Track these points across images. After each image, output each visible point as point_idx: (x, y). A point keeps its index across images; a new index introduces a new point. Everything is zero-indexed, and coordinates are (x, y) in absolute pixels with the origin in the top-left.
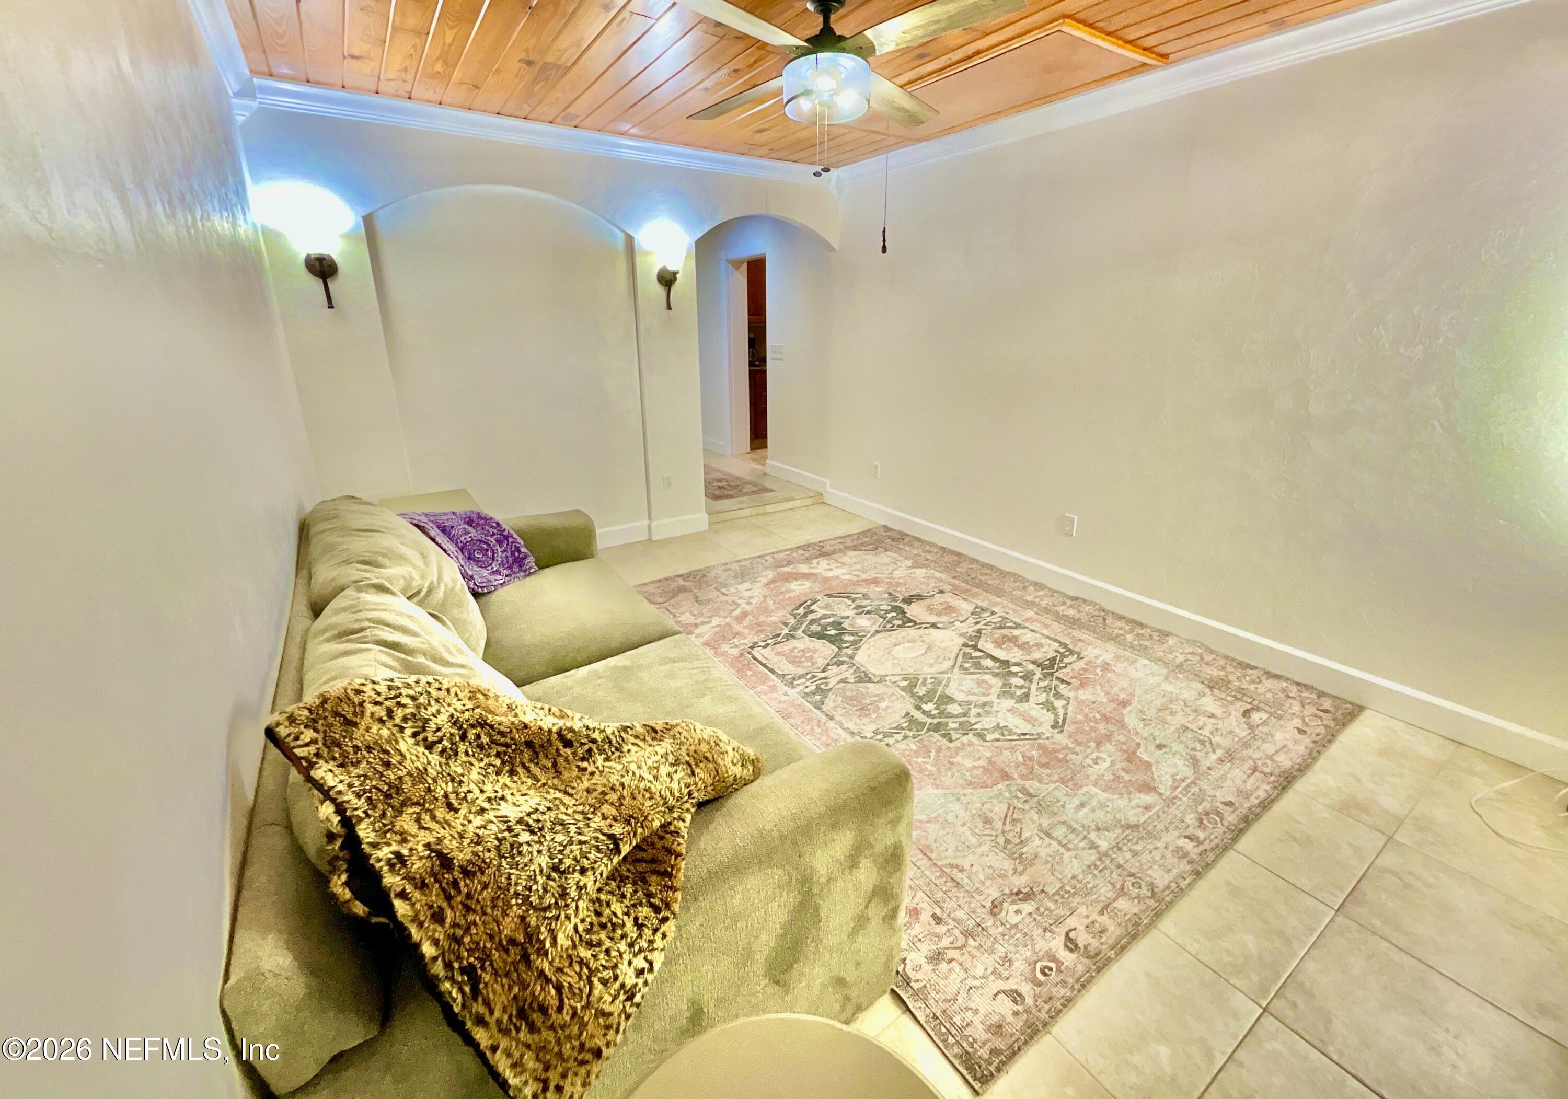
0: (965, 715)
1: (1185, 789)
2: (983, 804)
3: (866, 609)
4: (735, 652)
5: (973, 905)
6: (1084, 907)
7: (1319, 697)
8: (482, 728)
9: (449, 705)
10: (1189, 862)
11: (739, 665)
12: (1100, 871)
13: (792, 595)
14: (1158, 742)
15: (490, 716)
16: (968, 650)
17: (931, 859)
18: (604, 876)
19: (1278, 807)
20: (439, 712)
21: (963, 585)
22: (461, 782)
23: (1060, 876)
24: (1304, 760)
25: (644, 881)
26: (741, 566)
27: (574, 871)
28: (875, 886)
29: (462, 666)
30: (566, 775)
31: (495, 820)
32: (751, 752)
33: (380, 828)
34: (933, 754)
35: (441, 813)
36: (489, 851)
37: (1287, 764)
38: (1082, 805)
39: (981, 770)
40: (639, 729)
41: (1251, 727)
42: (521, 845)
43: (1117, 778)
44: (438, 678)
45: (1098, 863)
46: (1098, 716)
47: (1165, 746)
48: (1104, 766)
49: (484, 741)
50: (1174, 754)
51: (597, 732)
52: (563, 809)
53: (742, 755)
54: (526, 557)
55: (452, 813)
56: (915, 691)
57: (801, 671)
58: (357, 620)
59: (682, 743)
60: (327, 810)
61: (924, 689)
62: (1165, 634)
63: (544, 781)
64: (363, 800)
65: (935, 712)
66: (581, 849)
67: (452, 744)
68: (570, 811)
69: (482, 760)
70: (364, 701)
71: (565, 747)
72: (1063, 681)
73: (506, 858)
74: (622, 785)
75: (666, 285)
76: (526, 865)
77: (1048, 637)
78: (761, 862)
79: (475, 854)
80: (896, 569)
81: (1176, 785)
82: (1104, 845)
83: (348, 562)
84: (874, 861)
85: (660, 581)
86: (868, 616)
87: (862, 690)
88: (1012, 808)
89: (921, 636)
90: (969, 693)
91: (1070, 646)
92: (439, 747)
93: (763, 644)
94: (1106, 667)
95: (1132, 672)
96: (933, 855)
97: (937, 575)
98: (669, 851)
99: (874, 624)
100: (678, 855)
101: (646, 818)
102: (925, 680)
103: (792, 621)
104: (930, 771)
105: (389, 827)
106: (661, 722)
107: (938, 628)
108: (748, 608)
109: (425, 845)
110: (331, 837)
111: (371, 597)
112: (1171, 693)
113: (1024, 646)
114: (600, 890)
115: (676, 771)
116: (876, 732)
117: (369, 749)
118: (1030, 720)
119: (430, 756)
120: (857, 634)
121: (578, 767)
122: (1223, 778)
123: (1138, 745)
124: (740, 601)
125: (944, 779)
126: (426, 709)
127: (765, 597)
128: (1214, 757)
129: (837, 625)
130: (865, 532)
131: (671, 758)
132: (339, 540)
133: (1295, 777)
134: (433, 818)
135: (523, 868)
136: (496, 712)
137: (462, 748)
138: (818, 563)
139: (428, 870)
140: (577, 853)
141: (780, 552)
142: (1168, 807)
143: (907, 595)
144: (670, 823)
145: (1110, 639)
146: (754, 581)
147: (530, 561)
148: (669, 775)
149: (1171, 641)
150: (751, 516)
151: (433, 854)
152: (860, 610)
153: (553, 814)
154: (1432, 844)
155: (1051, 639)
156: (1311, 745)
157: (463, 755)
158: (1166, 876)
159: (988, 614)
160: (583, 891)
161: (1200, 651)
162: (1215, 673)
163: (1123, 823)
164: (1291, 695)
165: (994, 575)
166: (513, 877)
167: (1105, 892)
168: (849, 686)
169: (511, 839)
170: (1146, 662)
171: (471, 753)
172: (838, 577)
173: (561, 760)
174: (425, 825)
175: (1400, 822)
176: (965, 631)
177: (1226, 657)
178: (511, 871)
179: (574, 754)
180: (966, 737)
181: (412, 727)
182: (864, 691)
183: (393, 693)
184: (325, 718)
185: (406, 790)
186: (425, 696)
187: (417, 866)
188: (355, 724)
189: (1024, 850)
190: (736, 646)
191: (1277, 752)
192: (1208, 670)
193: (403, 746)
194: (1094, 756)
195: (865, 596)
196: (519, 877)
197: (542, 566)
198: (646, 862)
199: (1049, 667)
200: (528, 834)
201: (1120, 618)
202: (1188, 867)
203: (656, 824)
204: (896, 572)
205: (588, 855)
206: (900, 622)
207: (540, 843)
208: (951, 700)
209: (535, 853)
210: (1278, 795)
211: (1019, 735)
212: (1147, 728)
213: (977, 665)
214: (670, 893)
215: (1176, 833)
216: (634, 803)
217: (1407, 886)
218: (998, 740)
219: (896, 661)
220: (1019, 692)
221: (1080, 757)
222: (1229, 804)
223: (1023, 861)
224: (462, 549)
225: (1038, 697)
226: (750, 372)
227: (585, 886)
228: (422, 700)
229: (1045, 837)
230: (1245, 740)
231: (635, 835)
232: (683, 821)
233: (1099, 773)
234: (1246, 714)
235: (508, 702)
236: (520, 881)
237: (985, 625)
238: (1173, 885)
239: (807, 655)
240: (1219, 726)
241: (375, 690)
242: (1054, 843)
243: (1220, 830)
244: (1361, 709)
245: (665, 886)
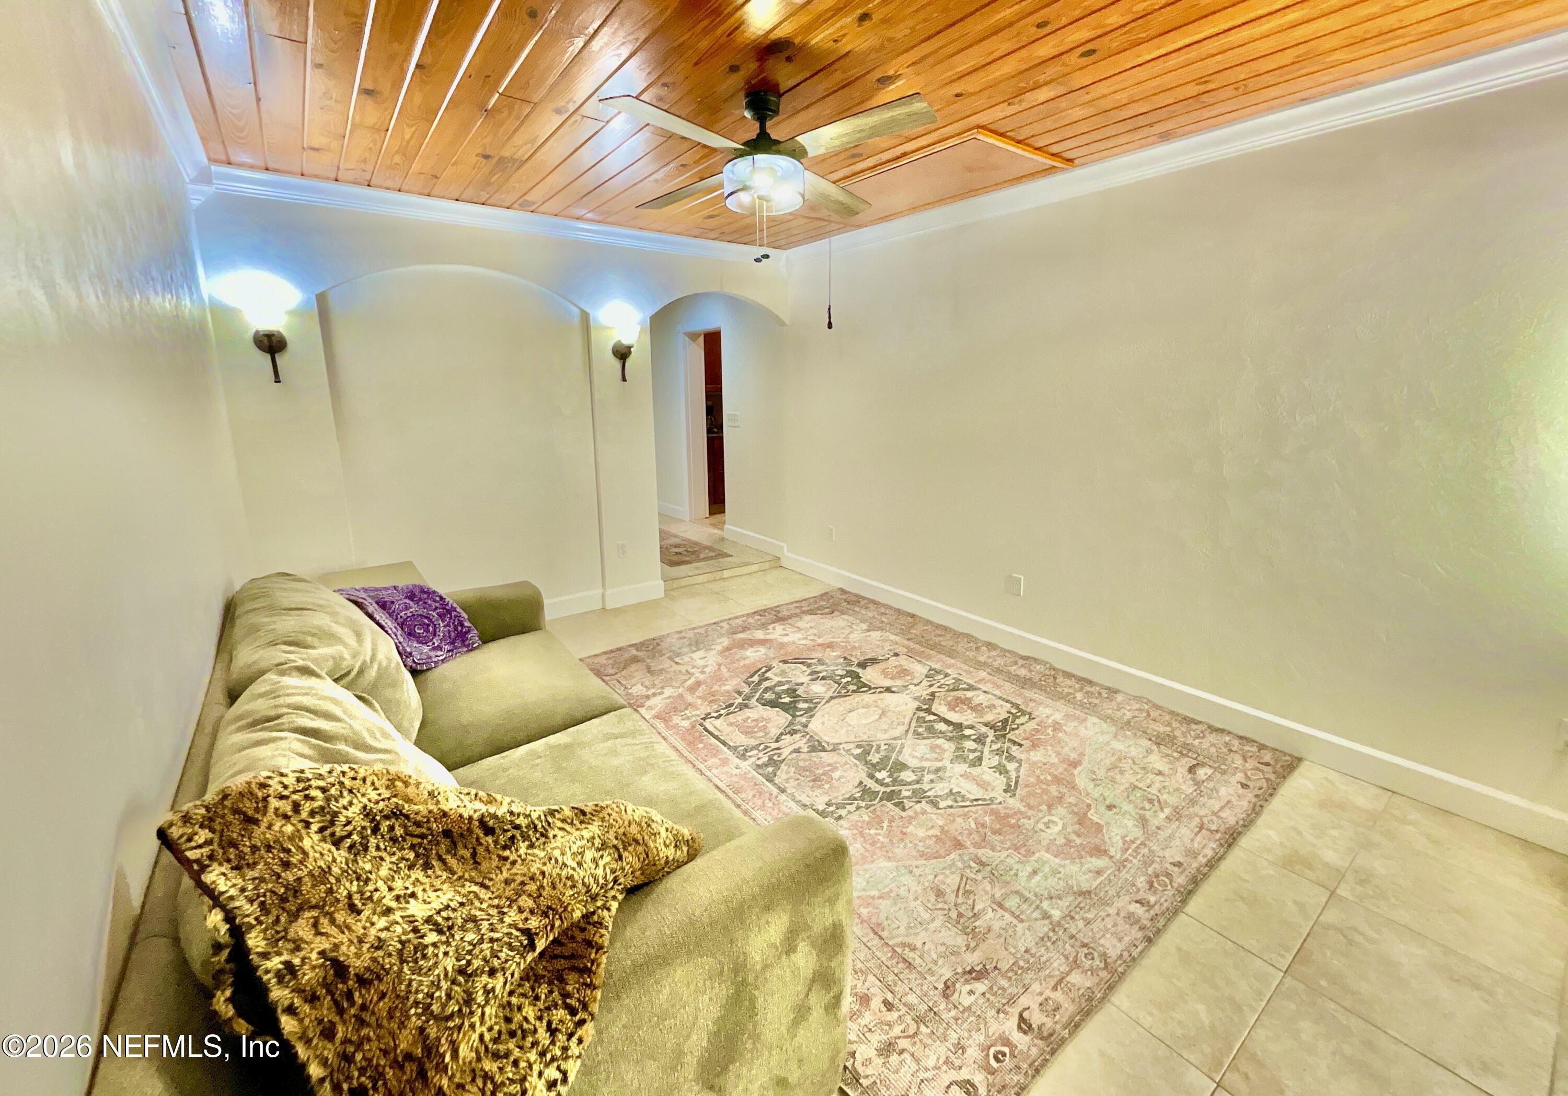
0: (918, 782)
1: (1135, 850)
2: (935, 876)
3: (821, 675)
4: (686, 724)
5: (925, 988)
6: (1037, 982)
7: (1259, 750)
8: (397, 819)
9: (363, 795)
10: (1141, 929)
11: (691, 738)
12: (1054, 943)
13: (747, 662)
14: (1107, 802)
15: (406, 806)
16: (922, 714)
17: (881, 938)
18: (516, 975)
19: (1224, 866)
20: (351, 803)
21: (917, 647)
22: (367, 881)
23: (1013, 951)
24: (1248, 815)
25: (562, 980)
26: (696, 634)
27: (483, 972)
28: (814, 973)
29: (386, 751)
30: (484, 866)
31: (400, 920)
32: (686, 832)
33: (273, 936)
34: (885, 825)
35: (341, 917)
36: (390, 955)
37: (1232, 821)
38: (1035, 872)
39: (934, 839)
40: (567, 812)
41: (1198, 784)
42: (426, 946)
43: (1069, 842)
44: (352, 766)
45: (1051, 934)
46: (1049, 778)
47: (1115, 807)
48: (1056, 829)
49: (398, 834)
50: (1124, 814)
51: (521, 818)
52: (477, 903)
53: (675, 836)
54: (469, 632)
55: (353, 916)
56: (869, 758)
57: (753, 742)
58: (276, 707)
59: (611, 826)
60: (215, 918)
61: (878, 756)
62: (1113, 691)
63: (460, 874)
64: (255, 905)
65: (888, 780)
66: (492, 948)
67: (362, 838)
68: (484, 906)
69: (394, 854)
70: (269, 796)
71: (486, 835)
72: (1015, 743)
73: (408, 962)
74: (543, 873)
75: (621, 359)
76: (429, 970)
77: (1000, 698)
78: (689, 952)
79: (374, 960)
80: (852, 632)
81: (1126, 846)
82: (1056, 914)
83: (273, 644)
84: (813, 945)
85: (611, 651)
86: (823, 682)
87: (814, 759)
88: (964, 879)
89: (875, 701)
90: (922, 758)
91: (1021, 707)
92: (348, 842)
93: (715, 715)
94: (1057, 726)
95: (1083, 732)
96: (884, 934)
97: (893, 637)
98: (589, 944)
99: (828, 690)
100: (600, 948)
101: (566, 908)
102: (879, 747)
103: (746, 690)
104: (882, 843)
105: (283, 934)
106: (590, 804)
107: (893, 692)
108: (702, 677)
109: (319, 953)
110: (217, 947)
111: (292, 681)
112: (1121, 751)
113: (977, 709)
114: (511, 993)
115: (602, 857)
116: (829, 804)
117: (269, 848)
118: (984, 785)
119: (336, 853)
120: (811, 701)
121: (499, 856)
122: (1171, 837)
123: (1089, 806)
124: (692, 671)
125: (896, 851)
126: (337, 801)
127: (720, 665)
128: (1162, 816)
129: (792, 692)
130: (822, 595)
131: (597, 842)
132: (266, 620)
133: (1240, 833)
134: (333, 921)
135: (426, 974)
136: (415, 801)
137: (373, 841)
138: (774, 629)
139: (321, 980)
140: (488, 953)
141: (736, 618)
142: (1119, 870)
143: (862, 658)
144: (593, 913)
145: (1060, 698)
146: (708, 650)
147: (474, 635)
148: (594, 861)
149: (1119, 698)
150: (708, 582)
151: (328, 963)
152: (815, 676)
153: (465, 911)
154: (1372, 897)
155: (1004, 700)
156: (1254, 800)
157: (373, 850)
158: (1118, 945)
159: (942, 676)
160: (491, 995)
161: (1146, 707)
162: (1162, 729)
163: (1075, 889)
164: (1234, 749)
165: (948, 637)
166: (414, 984)
167: (1058, 965)
168: (803, 756)
169: (416, 942)
170: (1095, 720)
171: (382, 847)
172: (794, 643)
173: (481, 850)
174: (323, 931)
175: (1341, 876)
176: (919, 694)
177: (1172, 713)
178: (413, 977)
179: (496, 842)
180: (919, 805)
181: (319, 822)
182: (817, 761)
183: (302, 785)
184: (223, 817)
185: (304, 892)
186: (337, 786)
187: (308, 976)
188: (256, 822)
189: (977, 924)
190: (688, 718)
191: (1222, 808)
192: (1153, 726)
193: (307, 843)
194: (1046, 820)
195: (821, 662)
196: (421, 983)
197: (486, 640)
198: (565, 958)
199: (1002, 728)
200: (435, 934)
201: (1068, 675)
202: (1140, 935)
203: (577, 915)
204: (852, 636)
205: (499, 954)
206: (855, 688)
207: (448, 943)
208: (903, 767)
209: (441, 955)
210: (1225, 853)
211: (972, 801)
212: (1097, 789)
213: (930, 729)
214: (589, 992)
215: (1127, 898)
216: (553, 893)
217: (1351, 943)
218: (951, 807)
219: (850, 728)
220: (972, 756)
221: (1032, 821)
222: (1178, 864)
223: (975, 936)
224: (402, 625)
225: (991, 760)
226: (708, 438)
227: (493, 989)
228: (333, 791)
229: (999, 909)
230: (1191, 797)
231: (553, 927)
232: (609, 909)
233: (1051, 838)
234: (1192, 770)
235: (430, 788)
236: (422, 987)
237: (939, 687)
238: (1126, 954)
239: (761, 724)
240: (1166, 784)
241: (282, 783)
242: (1007, 915)
243: (1170, 893)
244: (1300, 760)
245: (585, 984)
